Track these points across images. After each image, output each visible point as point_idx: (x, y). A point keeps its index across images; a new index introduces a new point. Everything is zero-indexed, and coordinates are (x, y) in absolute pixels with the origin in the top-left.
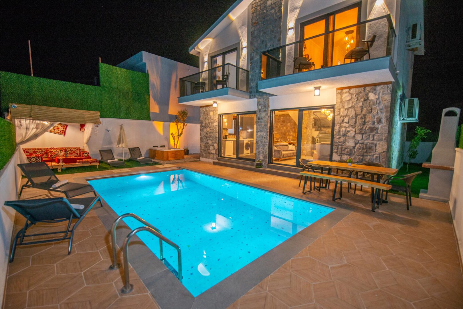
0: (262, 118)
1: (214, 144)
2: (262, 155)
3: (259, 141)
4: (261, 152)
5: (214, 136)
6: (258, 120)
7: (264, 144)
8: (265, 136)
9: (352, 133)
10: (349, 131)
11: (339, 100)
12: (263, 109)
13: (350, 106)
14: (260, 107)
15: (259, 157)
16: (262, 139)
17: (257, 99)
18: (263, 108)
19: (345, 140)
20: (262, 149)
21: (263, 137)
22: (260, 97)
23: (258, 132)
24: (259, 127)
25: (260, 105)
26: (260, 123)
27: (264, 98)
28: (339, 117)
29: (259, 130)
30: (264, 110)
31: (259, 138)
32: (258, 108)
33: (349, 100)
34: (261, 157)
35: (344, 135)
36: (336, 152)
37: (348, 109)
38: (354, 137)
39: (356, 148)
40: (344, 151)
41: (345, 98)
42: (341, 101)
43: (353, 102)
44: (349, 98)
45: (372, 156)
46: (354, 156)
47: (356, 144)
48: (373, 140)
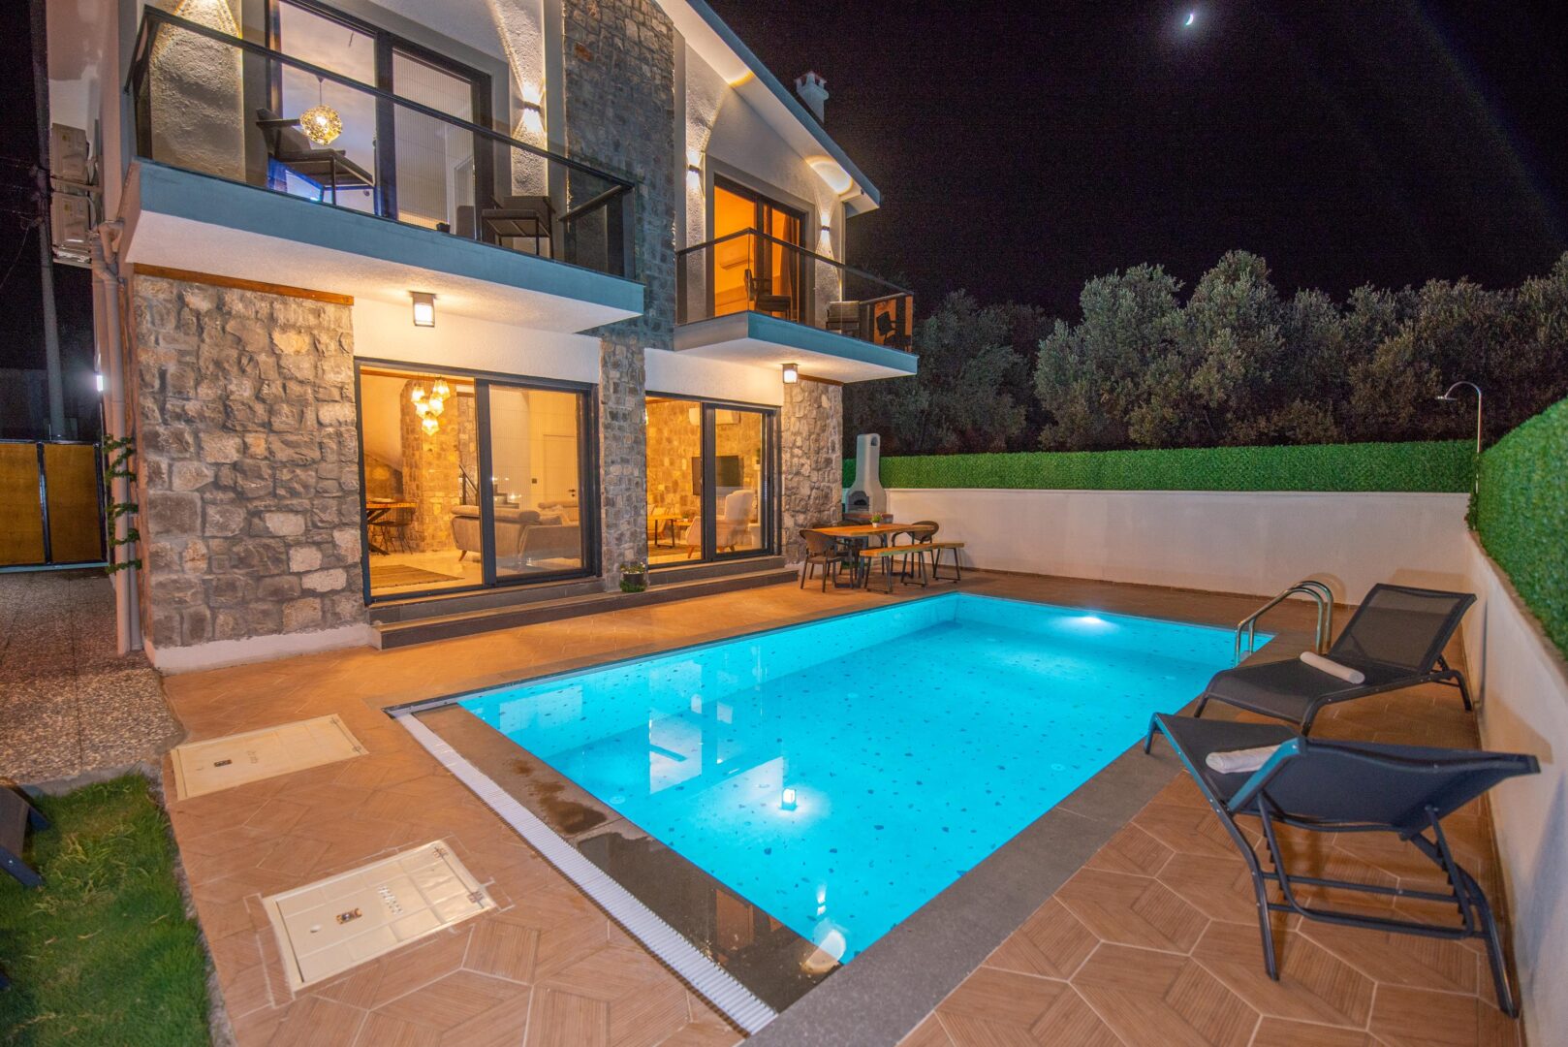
0: (624, 414)
1: (336, 534)
2: (631, 544)
3: (617, 495)
4: (628, 534)
5: (330, 484)
6: (609, 420)
7: (636, 507)
8: (639, 480)
9: (806, 470)
10: (803, 465)
11: (789, 400)
12: (628, 383)
13: (802, 414)
14: (615, 374)
15: (622, 554)
16: (628, 489)
17: (604, 341)
18: (625, 379)
19: (799, 482)
20: (629, 523)
21: (630, 480)
22: (614, 338)
23: (613, 462)
24: (614, 444)
25: (616, 365)
26: (617, 433)
27: (628, 347)
28: (789, 433)
29: (614, 458)
30: (630, 388)
31: (615, 485)
32: (608, 377)
33: (801, 402)
34: (627, 552)
35: (798, 473)
36: (788, 510)
37: (799, 419)
38: (809, 476)
39: (812, 497)
40: (798, 505)
41: (796, 395)
42: (791, 402)
43: (805, 407)
44: (800, 398)
45: (829, 510)
46: (810, 514)
47: (812, 489)
48: (829, 481)
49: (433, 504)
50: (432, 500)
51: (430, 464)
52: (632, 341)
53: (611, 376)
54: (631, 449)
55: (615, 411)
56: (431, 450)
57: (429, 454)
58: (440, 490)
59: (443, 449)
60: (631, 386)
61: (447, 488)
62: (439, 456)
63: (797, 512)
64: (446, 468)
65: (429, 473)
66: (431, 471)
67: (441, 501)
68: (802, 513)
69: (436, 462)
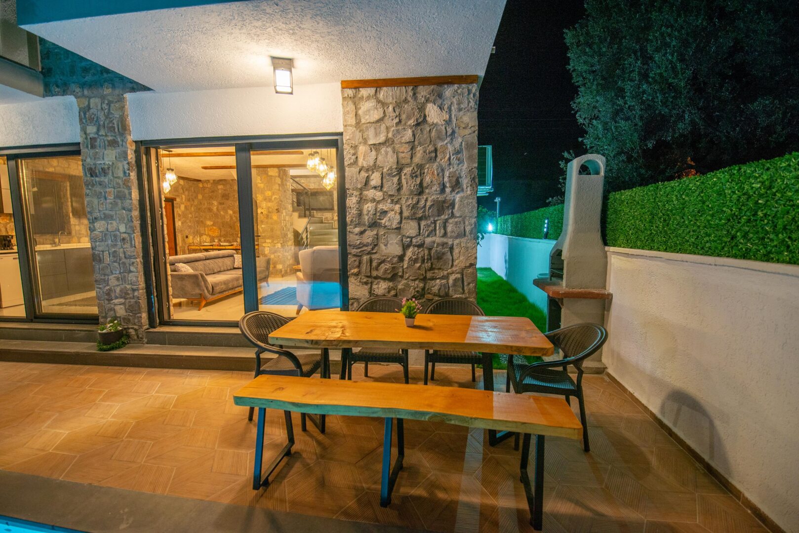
0: (104, 169)
2: (122, 300)
4: (118, 290)
6: (89, 177)
7: (126, 264)
8: (126, 236)
9: (392, 219)
10: (384, 213)
11: (353, 121)
12: (106, 136)
13: (382, 138)
14: (91, 130)
15: (112, 309)
16: (114, 245)
17: (76, 97)
18: (102, 132)
19: (378, 239)
20: (118, 279)
21: (116, 239)
22: (86, 92)
23: (96, 219)
24: (96, 201)
25: (93, 120)
26: (98, 188)
27: (103, 98)
28: (355, 170)
29: (97, 214)
30: (108, 141)
31: (102, 241)
32: (85, 133)
33: (378, 121)
34: (117, 308)
35: (374, 225)
36: (357, 275)
37: (376, 147)
38: (399, 229)
39: (406, 258)
40: (377, 269)
41: (366, 113)
42: (358, 124)
43: (387, 128)
44: (376, 115)
45: (446, 277)
46: (404, 282)
47: (405, 247)
48: (445, 235)
49: (264, 247)
50: (264, 245)
51: (262, 222)
52: (107, 91)
53: (88, 132)
54: (114, 204)
55: (93, 167)
56: (262, 213)
57: (261, 215)
58: (268, 238)
59: (269, 212)
60: (110, 138)
61: (273, 237)
62: (267, 217)
63: (376, 278)
64: (272, 224)
65: (262, 228)
66: (263, 226)
67: (269, 245)
68: (385, 279)
69: (266, 220)
